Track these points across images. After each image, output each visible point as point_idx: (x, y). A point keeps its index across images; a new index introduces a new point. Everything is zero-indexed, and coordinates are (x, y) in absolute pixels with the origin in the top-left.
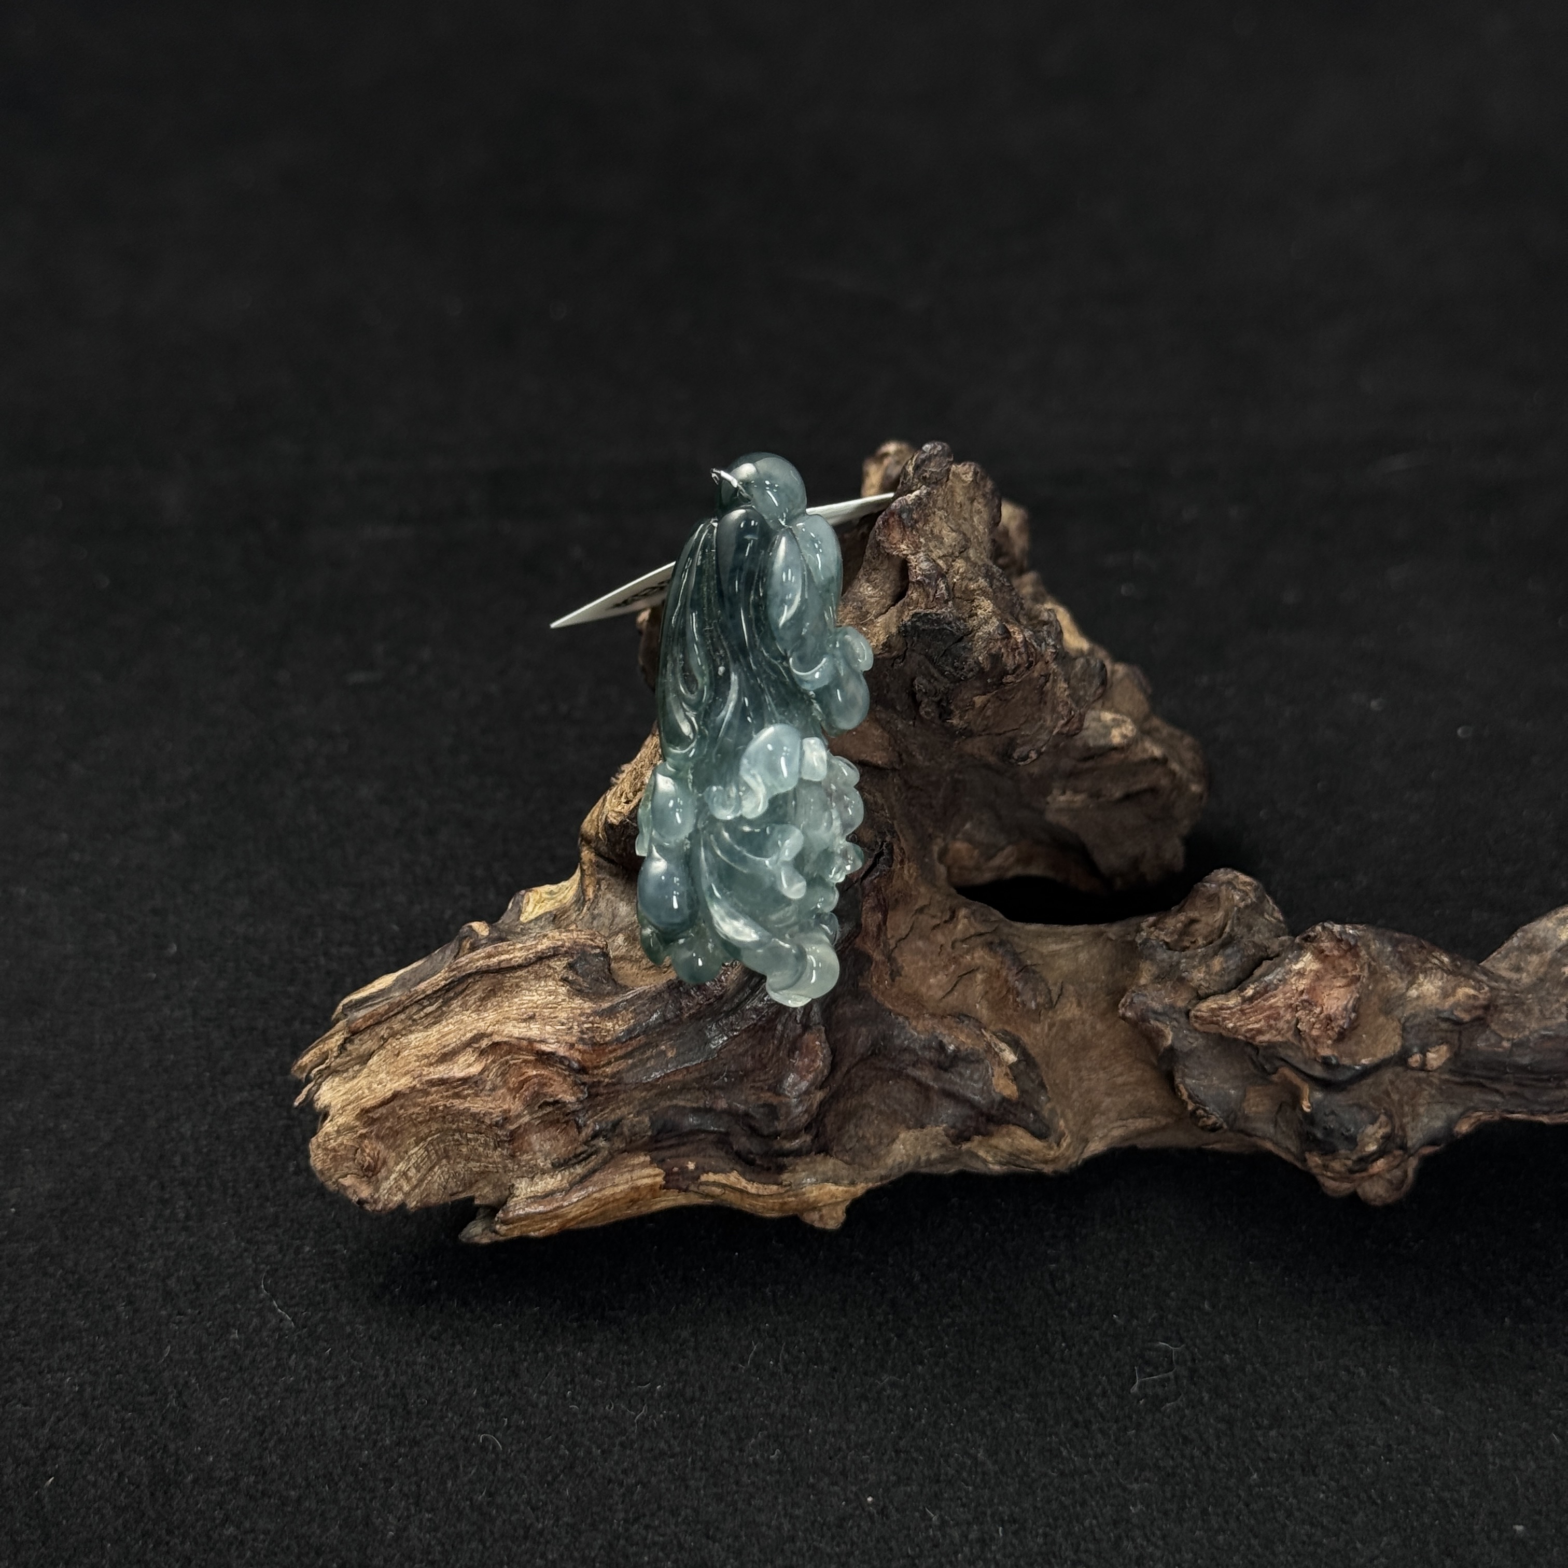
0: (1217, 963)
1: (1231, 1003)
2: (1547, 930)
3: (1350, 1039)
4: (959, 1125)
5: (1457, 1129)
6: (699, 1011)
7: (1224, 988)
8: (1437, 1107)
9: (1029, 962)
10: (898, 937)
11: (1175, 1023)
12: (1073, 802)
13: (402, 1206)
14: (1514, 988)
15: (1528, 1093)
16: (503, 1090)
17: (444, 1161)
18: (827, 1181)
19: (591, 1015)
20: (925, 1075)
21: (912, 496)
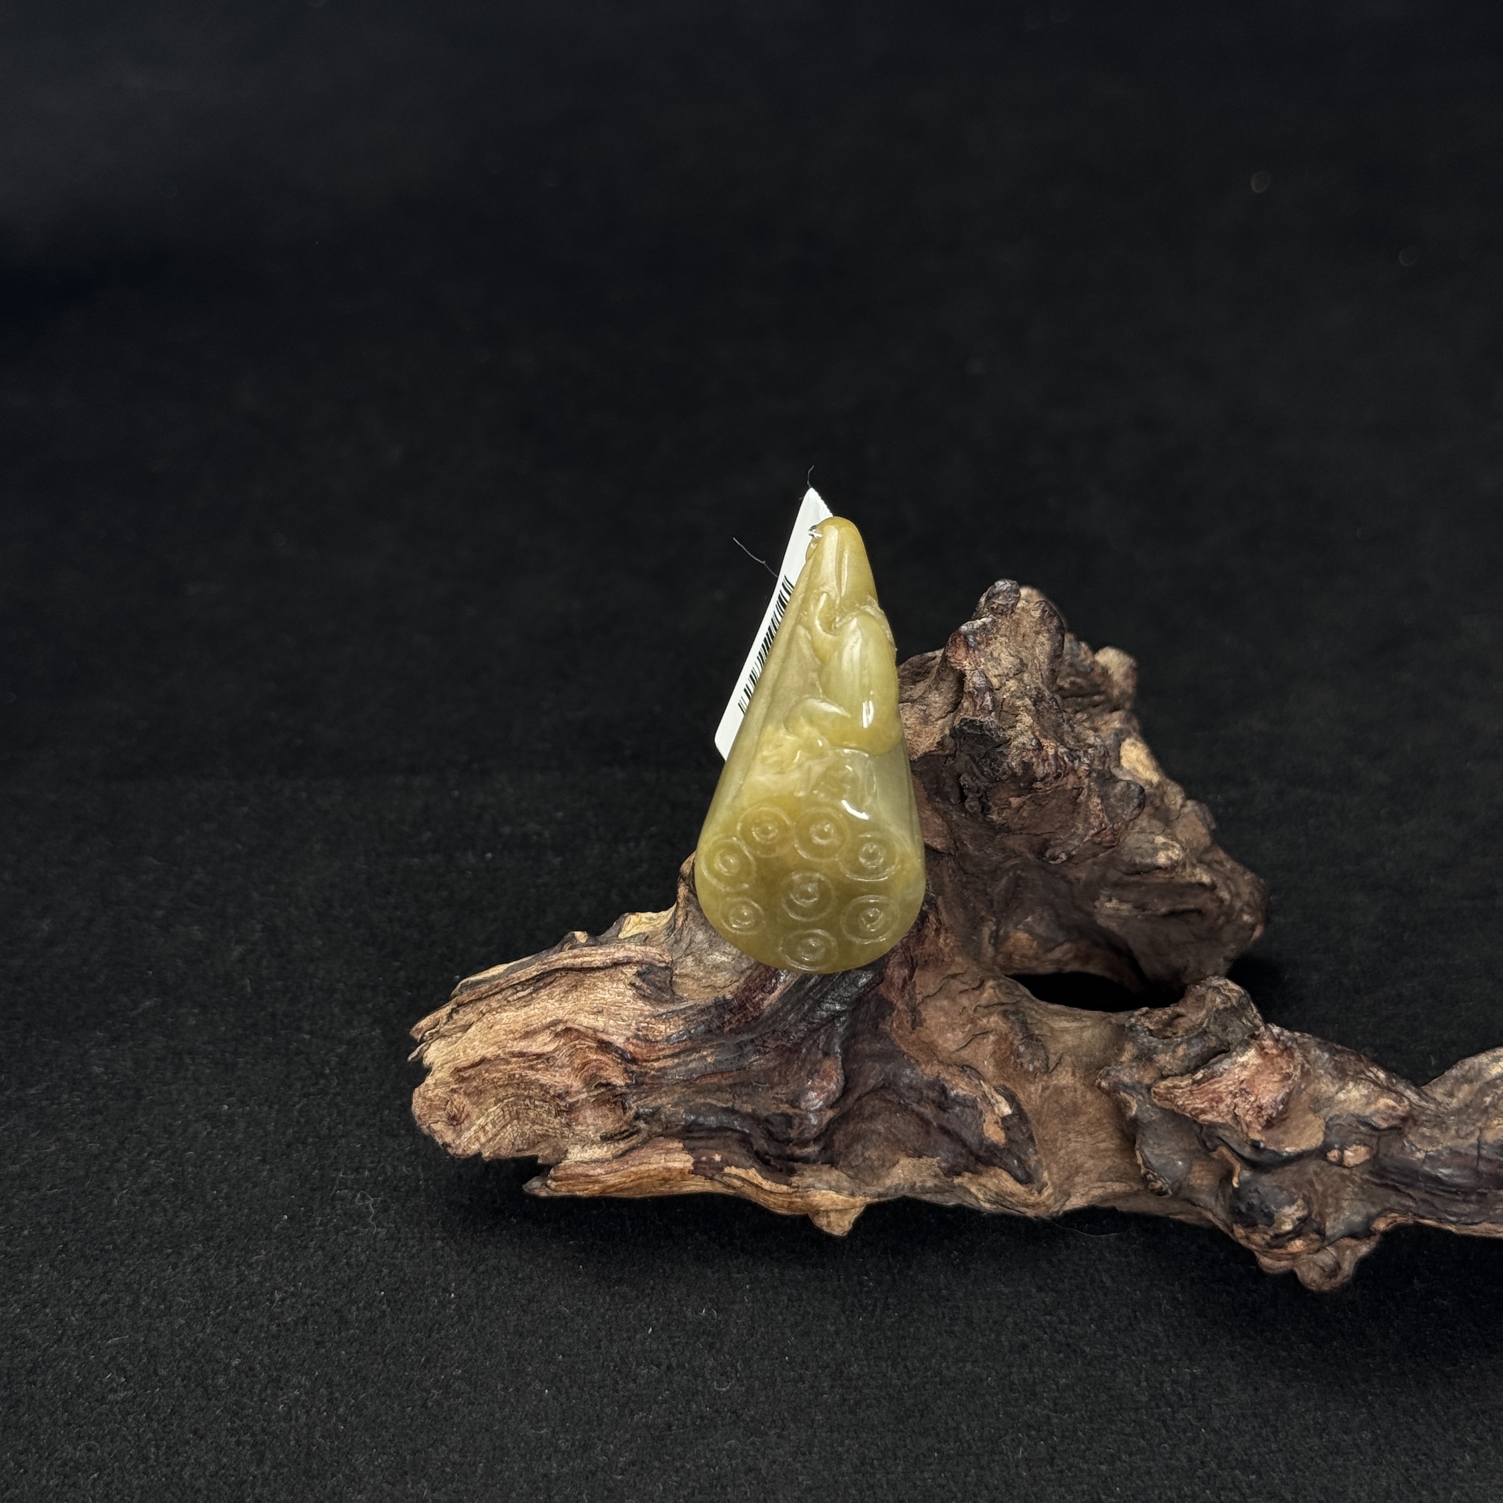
0: (1180, 1051)
1: (1183, 1084)
2: (1480, 1064)
3: (1279, 1127)
4: (950, 1160)
5: (1375, 1226)
6: (738, 1027)
7: (1184, 1072)
8: (1358, 1204)
9: (1037, 1032)
10: (925, 994)
11: (1140, 1097)
12: (1118, 909)
13: (478, 1155)
14: (1442, 1109)
15: (1437, 1202)
16: (569, 1069)
17: (515, 1122)
18: (830, 1189)
19: (648, 1016)
20: (928, 1111)
21: (979, 622)
